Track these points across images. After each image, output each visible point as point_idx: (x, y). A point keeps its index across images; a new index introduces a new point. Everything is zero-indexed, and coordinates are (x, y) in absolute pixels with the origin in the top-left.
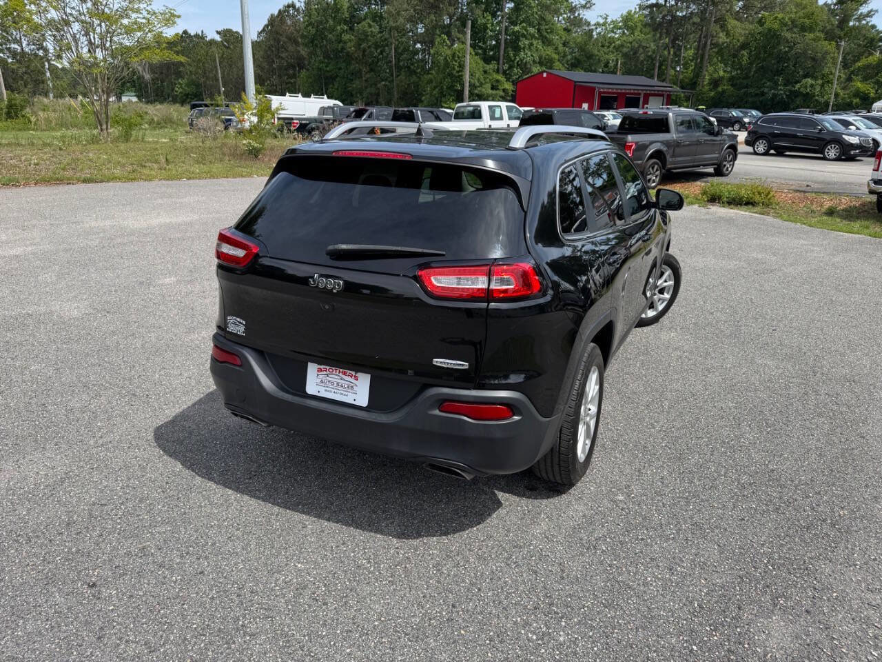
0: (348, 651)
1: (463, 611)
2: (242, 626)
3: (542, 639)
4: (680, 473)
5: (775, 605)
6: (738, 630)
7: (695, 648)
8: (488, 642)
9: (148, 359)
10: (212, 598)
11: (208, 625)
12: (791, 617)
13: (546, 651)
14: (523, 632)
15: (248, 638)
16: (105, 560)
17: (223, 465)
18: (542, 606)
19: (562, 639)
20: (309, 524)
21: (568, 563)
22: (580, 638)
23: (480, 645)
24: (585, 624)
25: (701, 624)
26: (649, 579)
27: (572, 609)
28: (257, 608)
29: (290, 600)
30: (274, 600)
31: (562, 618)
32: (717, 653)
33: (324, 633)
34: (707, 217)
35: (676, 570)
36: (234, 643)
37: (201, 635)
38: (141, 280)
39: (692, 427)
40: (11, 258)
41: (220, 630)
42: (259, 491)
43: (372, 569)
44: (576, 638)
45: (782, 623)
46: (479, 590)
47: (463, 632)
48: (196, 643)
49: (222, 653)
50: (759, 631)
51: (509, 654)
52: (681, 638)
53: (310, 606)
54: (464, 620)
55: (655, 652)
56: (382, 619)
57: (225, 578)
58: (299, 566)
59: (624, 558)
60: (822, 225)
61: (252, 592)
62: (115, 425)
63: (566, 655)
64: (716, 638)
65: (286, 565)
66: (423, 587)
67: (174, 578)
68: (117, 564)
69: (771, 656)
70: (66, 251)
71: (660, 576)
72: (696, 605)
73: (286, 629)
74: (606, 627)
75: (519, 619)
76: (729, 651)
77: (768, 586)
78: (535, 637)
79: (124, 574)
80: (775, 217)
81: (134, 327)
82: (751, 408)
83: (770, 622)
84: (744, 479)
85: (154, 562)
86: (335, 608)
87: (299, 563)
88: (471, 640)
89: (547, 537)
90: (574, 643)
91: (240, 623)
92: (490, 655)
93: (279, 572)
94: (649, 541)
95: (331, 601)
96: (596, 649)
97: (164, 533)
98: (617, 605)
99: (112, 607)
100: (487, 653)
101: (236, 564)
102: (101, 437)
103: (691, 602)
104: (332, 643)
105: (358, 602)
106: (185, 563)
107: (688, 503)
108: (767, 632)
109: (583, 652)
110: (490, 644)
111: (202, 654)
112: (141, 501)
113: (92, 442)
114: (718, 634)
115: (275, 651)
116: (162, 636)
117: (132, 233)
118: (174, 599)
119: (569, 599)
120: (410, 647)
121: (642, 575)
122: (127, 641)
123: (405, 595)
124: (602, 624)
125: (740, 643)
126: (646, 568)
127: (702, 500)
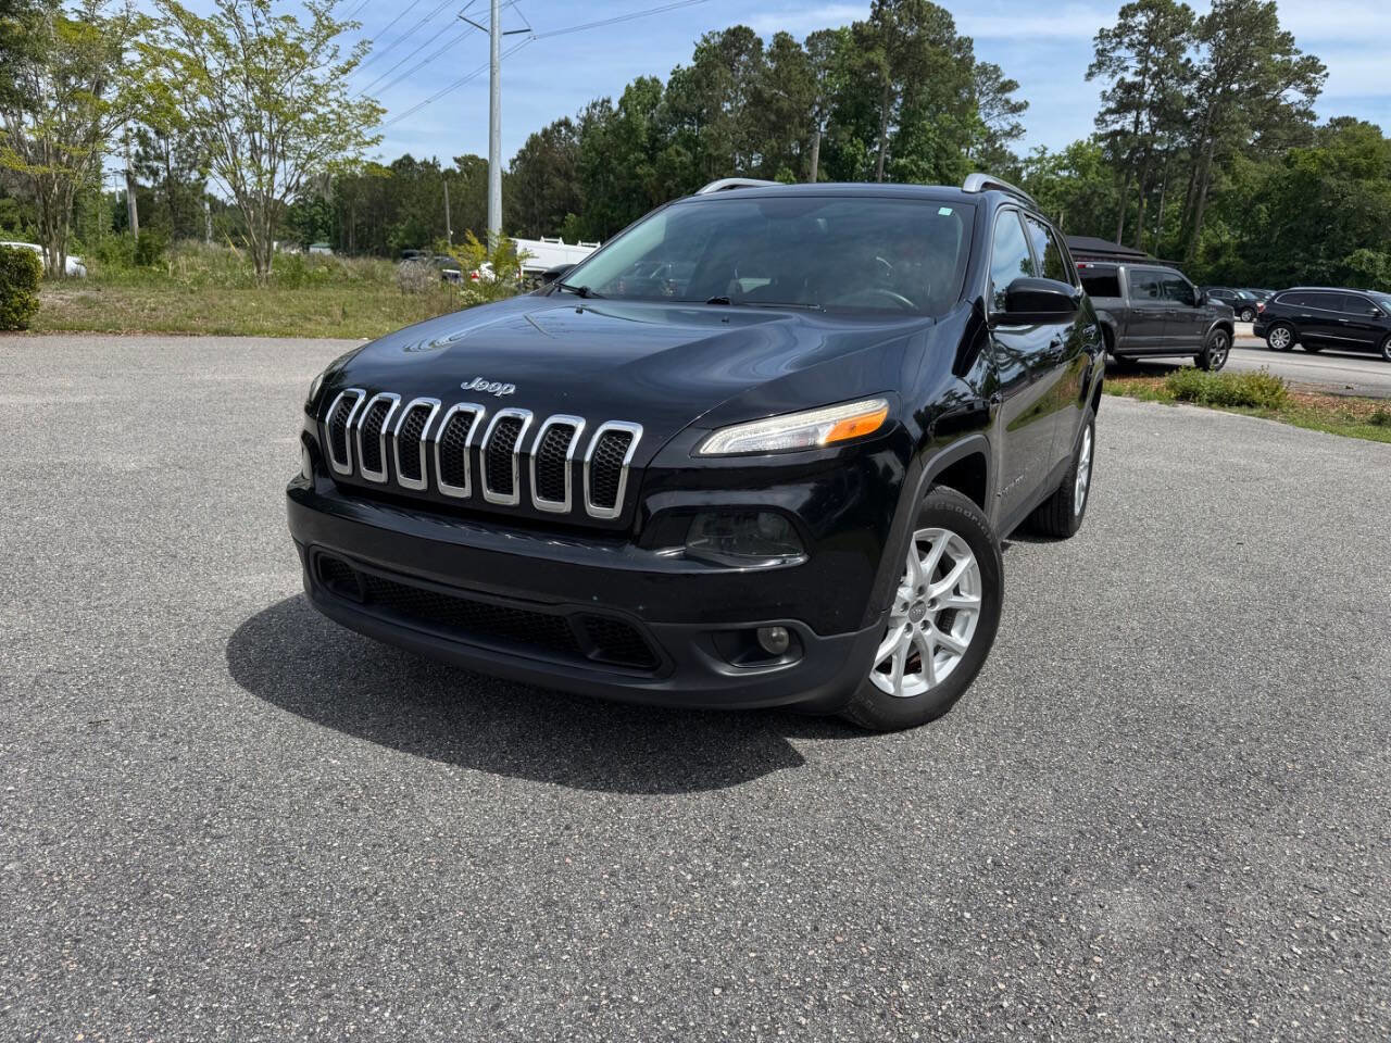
0: (365, 869)
1: (581, 835)
2: (207, 825)
3: (701, 881)
4: (1017, 698)
5: (1133, 873)
6: (1055, 899)
7: (968, 915)
8: (606, 876)
9: (214, 519)
10: (176, 789)
11: (150, 820)
12: (1155, 891)
13: (702, 896)
14: (672, 868)
15: (208, 840)
16: (30, 734)
17: (271, 641)
18: (718, 839)
19: (735, 883)
20: (373, 716)
21: (783, 790)
22: (768, 885)
23: (590, 880)
24: (783, 869)
25: (989, 886)
26: (917, 821)
27: (769, 847)
28: (241, 806)
29: (297, 802)
30: (273, 799)
31: (748, 856)
32: (1006, 926)
33: (335, 845)
34: (1170, 415)
35: (970, 815)
36: (184, 844)
37: (134, 830)
38: (248, 437)
39: (1059, 646)
40: (67, 406)
41: (167, 828)
42: (313, 674)
43: (452, 773)
44: (761, 885)
45: (1138, 898)
46: (620, 810)
47: (568, 860)
48: (121, 840)
49: (157, 855)
50: (1093, 905)
51: (636, 895)
52: (948, 900)
53: (327, 810)
54: (577, 846)
55: (893, 914)
56: (441, 834)
57: (208, 767)
58: (334, 762)
59: (882, 792)
60: (1361, 434)
61: (242, 787)
62: (126, 586)
63: (736, 905)
64: (1010, 906)
65: (313, 759)
66: (526, 801)
67: (126, 762)
68: (47, 739)
69: (1103, 939)
70: (153, 401)
71: (937, 820)
72: (989, 861)
73: (275, 835)
74: (819, 875)
75: (671, 852)
76: (1030, 924)
77: (1127, 848)
78: (689, 877)
79: (52, 752)
80: (1283, 422)
81: (211, 484)
82: (1170, 631)
83: (1117, 894)
84: (1129, 713)
85: (105, 741)
86: (369, 816)
87: (334, 759)
88: (578, 873)
89: (760, 757)
90: (756, 890)
91: (205, 821)
92: (602, 893)
93: (297, 767)
94: (934, 774)
95: (366, 806)
96: (790, 901)
97: (139, 710)
98: (849, 849)
99: (13, 788)
100: (599, 890)
101: (233, 754)
102: (99, 599)
103: (982, 858)
104: (343, 857)
105: (409, 811)
106: (152, 746)
107: (1019, 733)
108: (1106, 907)
109: (766, 904)
110: (608, 880)
111: (125, 853)
112: (120, 674)
113: (81, 604)
114: (1015, 901)
115: (244, 860)
116: (71, 828)
117: (261, 389)
118: (114, 785)
119: (768, 835)
120: (471, 872)
121: (908, 815)
122: (14, 829)
123: (492, 809)
124: (813, 870)
125: (1052, 917)
126: (917, 808)
127: (1046, 733)
